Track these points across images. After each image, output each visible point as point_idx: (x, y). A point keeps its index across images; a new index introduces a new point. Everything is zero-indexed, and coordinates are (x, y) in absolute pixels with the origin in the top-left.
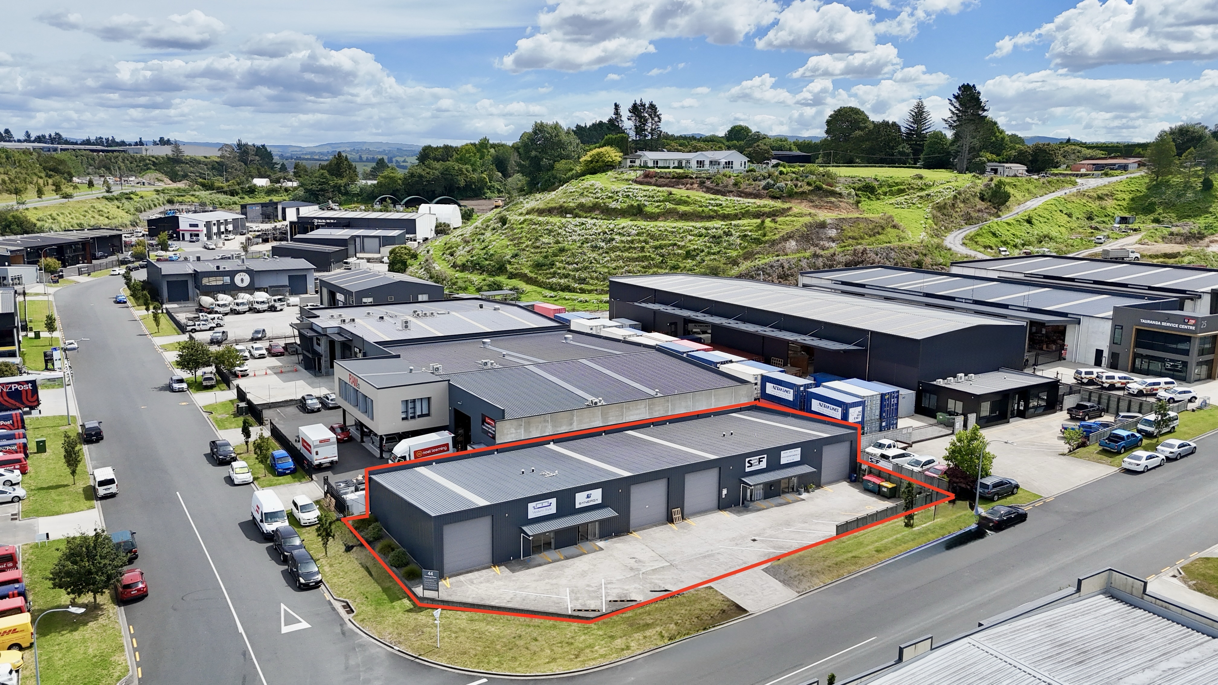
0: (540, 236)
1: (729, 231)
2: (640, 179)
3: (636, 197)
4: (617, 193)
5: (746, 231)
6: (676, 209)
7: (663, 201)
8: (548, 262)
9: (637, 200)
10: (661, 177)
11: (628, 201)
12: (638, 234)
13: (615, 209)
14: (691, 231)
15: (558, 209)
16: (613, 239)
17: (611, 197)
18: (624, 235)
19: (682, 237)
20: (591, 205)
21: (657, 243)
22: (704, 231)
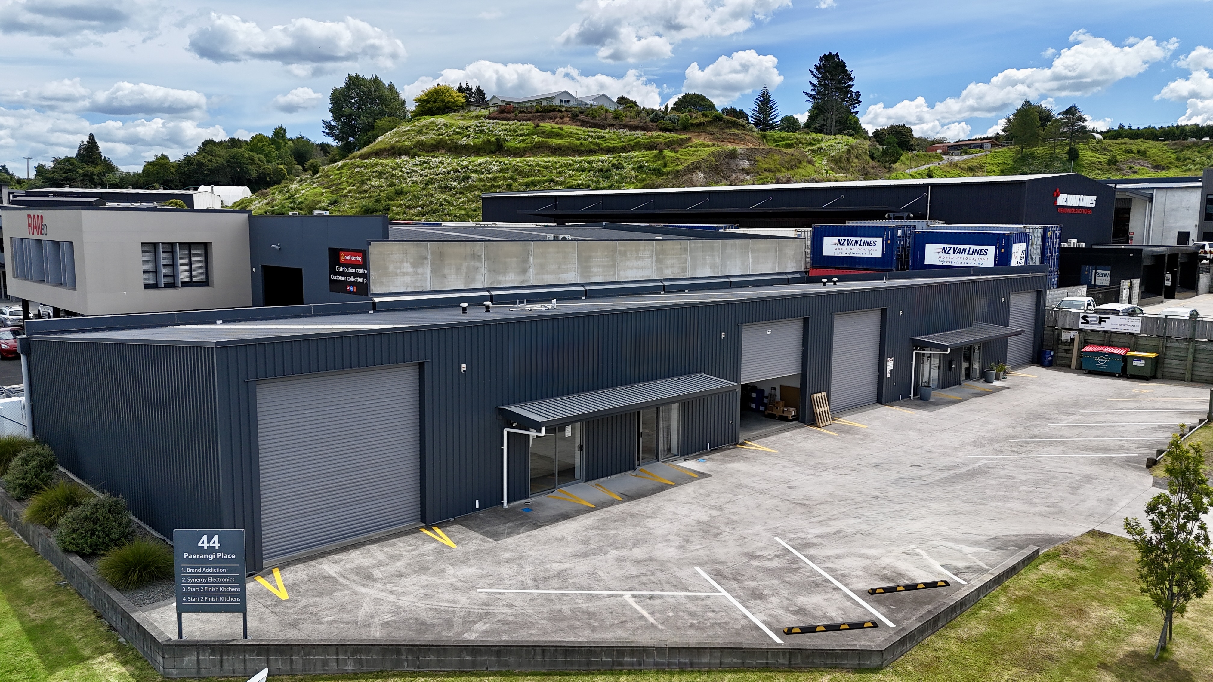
0: (367, 180)
1: (619, 163)
2: (495, 115)
3: (492, 131)
4: (467, 128)
5: (640, 162)
6: (547, 142)
7: (528, 135)
8: (381, 208)
9: (495, 135)
10: (521, 112)
11: (482, 136)
12: (501, 171)
13: (466, 145)
14: (570, 165)
15: (389, 150)
16: (469, 177)
17: (458, 133)
18: (482, 173)
19: (560, 173)
20: (434, 143)
21: (526, 180)
22: (586, 165)
